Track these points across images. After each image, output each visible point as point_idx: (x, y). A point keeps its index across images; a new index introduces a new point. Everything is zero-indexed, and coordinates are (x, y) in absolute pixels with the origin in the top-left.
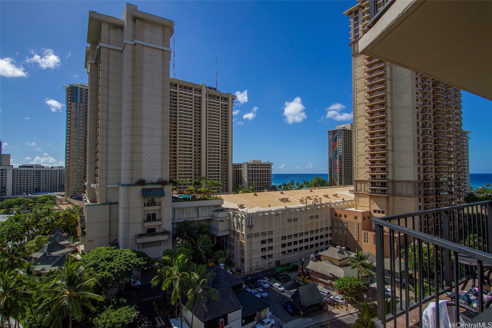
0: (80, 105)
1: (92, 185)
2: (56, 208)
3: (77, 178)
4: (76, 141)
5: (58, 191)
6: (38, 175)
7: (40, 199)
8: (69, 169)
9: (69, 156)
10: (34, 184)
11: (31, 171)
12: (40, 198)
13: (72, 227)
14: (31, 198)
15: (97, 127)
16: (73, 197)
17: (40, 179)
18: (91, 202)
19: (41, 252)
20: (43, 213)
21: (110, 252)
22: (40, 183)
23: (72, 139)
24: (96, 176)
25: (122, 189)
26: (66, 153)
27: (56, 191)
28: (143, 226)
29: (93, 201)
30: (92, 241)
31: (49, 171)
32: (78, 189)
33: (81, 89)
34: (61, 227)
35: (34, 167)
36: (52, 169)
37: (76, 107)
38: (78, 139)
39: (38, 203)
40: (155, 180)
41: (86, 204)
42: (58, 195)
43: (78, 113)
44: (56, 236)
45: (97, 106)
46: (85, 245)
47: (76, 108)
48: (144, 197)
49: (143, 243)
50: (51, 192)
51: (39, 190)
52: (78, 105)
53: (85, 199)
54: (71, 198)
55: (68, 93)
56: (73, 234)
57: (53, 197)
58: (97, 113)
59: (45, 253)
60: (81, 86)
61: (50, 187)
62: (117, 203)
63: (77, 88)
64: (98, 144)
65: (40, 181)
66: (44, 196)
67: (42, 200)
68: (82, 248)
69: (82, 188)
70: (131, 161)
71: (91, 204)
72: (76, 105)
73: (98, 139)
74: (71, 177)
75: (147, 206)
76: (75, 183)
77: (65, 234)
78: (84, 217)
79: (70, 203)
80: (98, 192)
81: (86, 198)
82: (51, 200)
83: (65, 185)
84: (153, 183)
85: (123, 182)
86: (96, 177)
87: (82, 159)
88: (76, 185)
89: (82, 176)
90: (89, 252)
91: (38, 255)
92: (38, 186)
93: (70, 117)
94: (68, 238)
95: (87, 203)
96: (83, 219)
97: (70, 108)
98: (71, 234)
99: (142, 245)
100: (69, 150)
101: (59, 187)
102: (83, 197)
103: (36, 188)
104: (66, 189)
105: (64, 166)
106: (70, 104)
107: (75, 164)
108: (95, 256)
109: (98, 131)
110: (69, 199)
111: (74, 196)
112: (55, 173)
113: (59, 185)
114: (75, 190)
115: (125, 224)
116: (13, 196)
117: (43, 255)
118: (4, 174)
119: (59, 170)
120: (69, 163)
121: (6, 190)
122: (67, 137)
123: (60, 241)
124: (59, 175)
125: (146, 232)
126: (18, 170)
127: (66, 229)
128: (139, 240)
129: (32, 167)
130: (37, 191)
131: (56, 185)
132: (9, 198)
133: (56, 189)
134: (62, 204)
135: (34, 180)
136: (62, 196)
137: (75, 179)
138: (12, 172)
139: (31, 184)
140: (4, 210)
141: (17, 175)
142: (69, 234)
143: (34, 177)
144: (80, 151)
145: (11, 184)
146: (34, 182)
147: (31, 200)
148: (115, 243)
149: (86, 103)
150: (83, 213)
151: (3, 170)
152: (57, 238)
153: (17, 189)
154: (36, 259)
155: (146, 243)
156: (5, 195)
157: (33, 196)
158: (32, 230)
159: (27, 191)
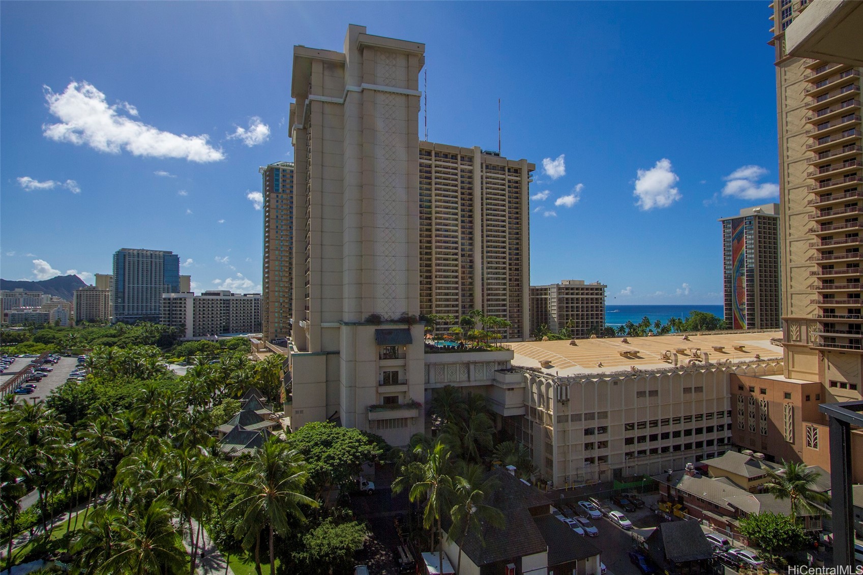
0: (282, 196)
1: (301, 323)
2: (251, 357)
3: (279, 312)
4: (277, 253)
5: (253, 331)
6: (227, 307)
7: (229, 344)
8: (268, 298)
9: (268, 277)
10: (221, 320)
11: (217, 300)
12: (229, 342)
13: (273, 388)
14: (217, 341)
15: (306, 229)
16: (273, 341)
17: (229, 313)
18: (300, 350)
19: (231, 425)
20: (233, 365)
21: (328, 431)
22: (229, 319)
23: (271, 250)
24: (307, 308)
25: (345, 330)
27: (251, 332)
28: (377, 391)
29: (302, 348)
30: (302, 412)
31: (241, 300)
32: (281, 330)
33: (284, 170)
34: (257, 387)
35: (222, 294)
36: (245, 298)
37: (277, 199)
38: (280, 250)
39: (226, 349)
40: (397, 316)
41: (292, 353)
42: (254, 338)
43: (280, 209)
44: (251, 400)
45: (307, 196)
46: (292, 417)
47: (277, 201)
48: (379, 344)
49: (378, 421)
50: (244, 332)
51: (228, 329)
52: (280, 196)
54: (271, 342)
55: (265, 179)
56: (274, 399)
57: (247, 341)
58: (307, 208)
59: (237, 426)
60: (284, 166)
61: (242, 325)
62: (338, 353)
63: (278, 170)
64: (309, 257)
65: (229, 316)
66: (234, 339)
67: (232, 345)
68: (286, 422)
69: (286, 328)
70: (359, 284)
71: (299, 353)
72: (277, 196)
73: (309, 249)
74: (271, 310)
75: (384, 359)
76: (277, 320)
77: (263, 399)
78: (290, 372)
79: (270, 351)
80: (309, 334)
81: (292, 344)
82: (244, 344)
83: (263, 322)
84: (393, 321)
85: (346, 319)
87: (287, 282)
88: (279, 323)
89: (287, 308)
90: (296, 429)
91: (227, 428)
92: (226, 324)
93: (268, 216)
94: (268, 405)
95: (294, 351)
96: (288, 377)
97: (269, 201)
98: (272, 400)
99: (376, 423)
100: (268, 267)
101: (255, 325)
102: (288, 342)
103: (224, 327)
104: (264, 329)
105: (261, 292)
106: (268, 196)
107: (277, 289)
108: (306, 436)
109: (309, 237)
110: (268, 344)
111: (275, 340)
112: (249, 303)
113: (255, 322)
114: (276, 331)
115: (350, 387)
116: (195, 338)
117: (234, 429)
118: (183, 306)
119: (255, 300)
120: (268, 288)
121: (185, 329)
122: (265, 247)
123: (256, 410)
124: (255, 306)
125: (382, 403)
126: (200, 300)
127: (265, 391)
128: (373, 416)
129: (218, 294)
130: (226, 330)
131: (251, 322)
132: (190, 341)
133: (251, 328)
134: (259, 352)
135: (221, 313)
136: (259, 339)
137: (276, 312)
138: (193, 302)
139: (217, 320)
140: (184, 358)
141: (200, 307)
142: (269, 399)
143: (221, 310)
144: (283, 268)
145: (192, 319)
146: (221, 317)
147: (218, 345)
148: (334, 417)
149: (291, 192)
150: (288, 366)
151: (181, 299)
152: (252, 405)
153: (199, 328)
154: (224, 434)
155: (383, 420)
156: (185, 336)
157: (221, 338)
158: (219, 390)
159: (212, 331)
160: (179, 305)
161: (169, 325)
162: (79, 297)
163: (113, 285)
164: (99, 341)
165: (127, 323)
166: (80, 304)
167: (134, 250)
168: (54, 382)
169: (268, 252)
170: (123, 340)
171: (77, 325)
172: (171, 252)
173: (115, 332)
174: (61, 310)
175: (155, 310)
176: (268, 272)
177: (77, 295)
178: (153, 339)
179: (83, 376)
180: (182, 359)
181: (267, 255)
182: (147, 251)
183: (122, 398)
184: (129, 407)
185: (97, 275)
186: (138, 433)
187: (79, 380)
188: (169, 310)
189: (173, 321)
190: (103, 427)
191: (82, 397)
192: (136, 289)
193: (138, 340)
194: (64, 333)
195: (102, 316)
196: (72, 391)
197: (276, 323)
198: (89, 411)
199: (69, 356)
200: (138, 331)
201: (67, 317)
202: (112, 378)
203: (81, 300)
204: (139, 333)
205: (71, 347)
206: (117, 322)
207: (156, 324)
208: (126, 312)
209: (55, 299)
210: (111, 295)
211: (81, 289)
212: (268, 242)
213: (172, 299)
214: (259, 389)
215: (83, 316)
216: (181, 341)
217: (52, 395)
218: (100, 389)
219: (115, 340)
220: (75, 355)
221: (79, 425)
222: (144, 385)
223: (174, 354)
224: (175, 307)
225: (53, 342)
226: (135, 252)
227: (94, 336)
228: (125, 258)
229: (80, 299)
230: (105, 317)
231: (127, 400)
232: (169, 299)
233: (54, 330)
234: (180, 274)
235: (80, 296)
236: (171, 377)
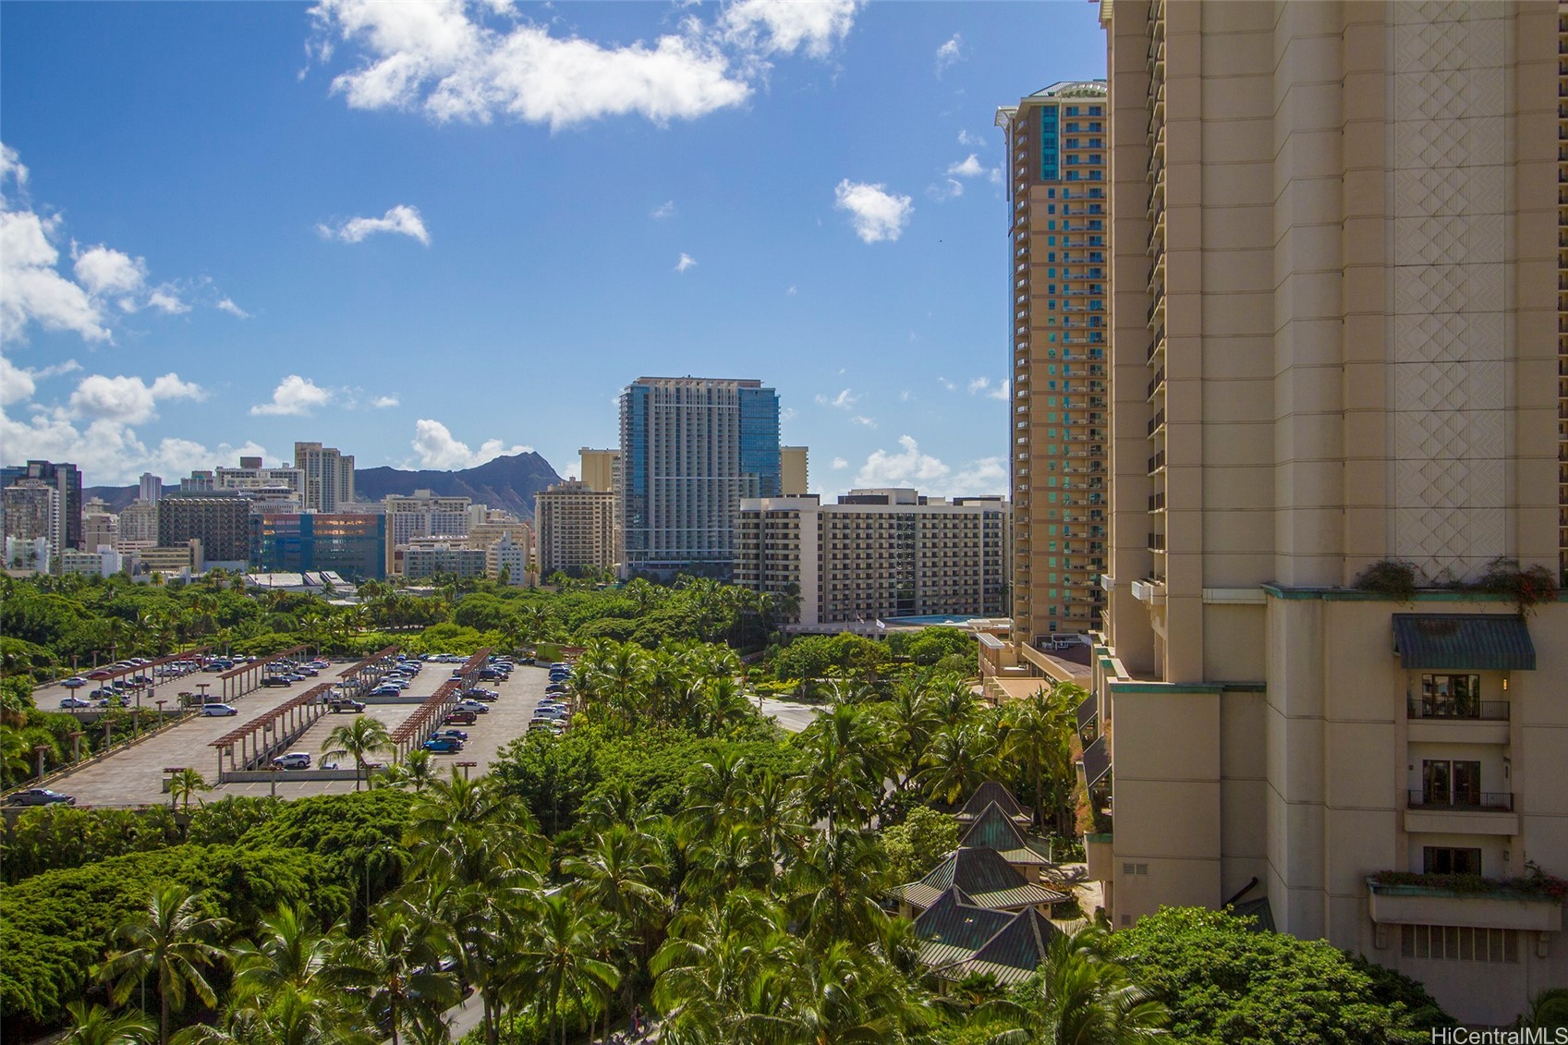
0: (1066, 191)
1: (1137, 590)
2: (978, 690)
3: (1059, 554)
4: (1053, 367)
5: (982, 610)
6: (907, 537)
7: (915, 646)
8: (1027, 509)
9: (1026, 447)
10: (891, 576)
11: (881, 516)
12: (916, 640)
13: (1047, 785)
14: (882, 637)
15: (1152, 289)
16: (1045, 644)
17: (913, 555)
18: (1134, 671)
19: (933, 885)
20: (934, 711)
21: (1232, 939)
22: (913, 574)
23: (1035, 361)
24: (1154, 540)
25: (1283, 614)
26: (1015, 433)
27: (976, 613)
28: (1401, 828)
29: (1142, 667)
30: (1143, 869)
31: (945, 516)
32: (1067, 608)
33: (1071, 110)
34: (1003, 780)
35: (893, 499)
36: (958, 510)
37: (1052, 202)
38: (1061, 361)
39: (907, 660)
40: (1474, 569)
41: (1112, 680)
42: (984, 629)
43: (1060, 233)
44: (986, 819)
45: (1153, 181)
46: (1110, 883)
47: (1052, 209)
48: (1404, 665)
49: (1407, 928)
50: (956, 613)
51: (912, 604)
52: (1059, 190)
53: (1104, 658)
54: (1038, 647)
55: (1015, 143)
56: (1052, 822)
57: (964, 640)
58: (1153, 220)
59: (950, 891)
60: (1070, 95)
61: (950, 592)
62: (1259, 688)
63: (1051, 110)
64: (1160, 377)
65: (913, 565)
66: (929, 634)
67: (925, 650)
68: (1092, 896)
69: (1081, 603)
70: (1334, 460)
71: (1132, 682)
72: (1052, 193)
73: (1161, 354)
74: (1035, 546)
75: (1426, 716)
76: (1053, 578)
77: (1020, 817)
78: (1102, 742)
79: (1036, 672)
80: (1162, 625)
81: (1106, 652)
82: (958, 650)
83: (1012, 583)
84: (1457, 588)
85: (1288, 573)
86: (1151, 545)
87: (1083, 459)
88: (1060, 586)
89: (1083, 540)
90: (1126, 921)
91: (923, 895)
92: (905, 587)
93: (1025, 259)
94: (1035, 839)
95: (1114, 674)
96: (1096, 756)
97: (1025, 212)
98: (1047, 822)
99: (1399, 932)
100: (1026, 416)
101: (986, 591)
102: (1097, 646)
103: (900, 596)
104: (1017, 605)
105: (1005, 493)
106: (1025, 195)
107: (1052, 482)
108: (1162, 947)
109: (1161, 313)
110: (1028, 652)
111: (1049, 640)
112: (970, 525)
113: (986, 582)
114: (1053, 611)
115: (1303, 803)
116: (823, 627)
117: (944, 897)
118: (791, 533)
119: (987, 516)
120: (1026, 478)
121: (798, 599)
122: (1017, 354)
123: (1005, 849)
124: (986, 535)
125: (1418, 866)
126: (835, 516)
127: (1025, 795)
128: (1383, 908)
129: (883, 500)
130: (906, 607)
131: (976, 583)
132: (813, 634)
133: (975, 601)
134: (1001, 673)
135: (891, 556)
136: (1002, 635)
137: (1052, 554)
138: (815, 521)
139: (881, 576)
140: (796, 683)
141: (835, 536)
142: (1037, 816)
143: (891, 546)
144: (1073, 416)
145: (816, 573)
146: (891, 566)
147: (886, 648)
148: (1248, 897)
149: (1095, 175)
150: (1094, 723)
151: (786, 515)
152: (991, 831)
153: (835, 598)
154: (915, 910)
155: (1423, 928)
156: (797, 620)
157: (894, 629)
158: (895, 780)
159: (869, 606)
160: (781, 531)
161: (757, 587)
162: (547, 509)
163: (622, 475)
164: (594, 626)
165: (655, 580)
166: (550, 528)
167: (668, 380)
168: (501, 726)
169: (1026, 369)
170: (648, 626)
171: (544, 583)
172: (758, 383)
173: (632, 603)
174: (507, 544)
175: (721, 544)
176: (1026, 431)
177: (543, 503)
178: (719, 626)
179: (562, 717)
180: (791, 684)
181: (1022, 378)
182: (699, 381)
183: (654, 782)
184: (671, 807)
185: (585, 454)
186: (697, 881)
187: (556, 727)
188: (757, 546)
189: (767, 577)
190: (618, 855)
191: (564, 771)
192: (674, 487)
193: (683, 629)
194: (517, 603)
195: (597, 563)
196: (543, 753)
197: (1052, 586)
198: (582, 810)
199: (531, 663)
200: (680, 602)
201: (523, 563)
202: (628, 726)
203: (550, 519)
204: (685, 607)
205: (534, 639)
206: (632, 578)
207: (724, 583)
208: (652, 551)
209: (496, 515)
210: (617, 505)
211: (550, 488)
212: (1026, 337)
213: (763, 515)
214: (1010, 785)
215: (557, 560)
216: (789, 634)
217: (501, 760)
218: (606, 754)
219: (631, 624)
220: (543, 660)
221: (563, 844)
222: (706, 750)
223: (771, 671)
224: (772, 536)
225: (495, 627)
226: (672, 387)
227: (583, 612)
228: (646, 403)
229: (550, 514)
230: (604, 562)
231: (668, 788)
232: (757, 515)
233: (495, 594)
234: (782, 444)
235: (550, 509)
236: (764, 731)
